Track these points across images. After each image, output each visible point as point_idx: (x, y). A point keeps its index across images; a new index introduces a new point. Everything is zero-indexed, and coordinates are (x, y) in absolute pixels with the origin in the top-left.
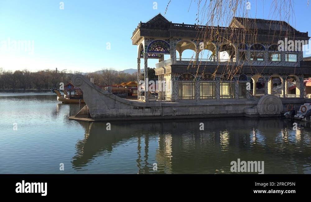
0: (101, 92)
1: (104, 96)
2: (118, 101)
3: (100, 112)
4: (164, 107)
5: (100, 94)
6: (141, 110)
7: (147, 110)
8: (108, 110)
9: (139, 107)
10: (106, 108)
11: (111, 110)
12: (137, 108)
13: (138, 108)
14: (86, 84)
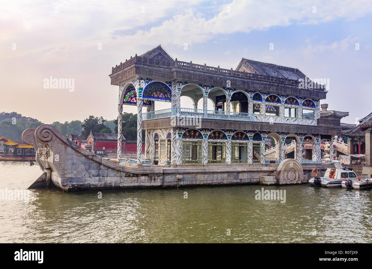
0: (80, 151)
1: (84, 158)
2: (104, 165)
3: (76, 182)
4: (165, 175)
5: (79, 155)
6: (135, 178)
7: (143, 178)
8: (89, 178)
9: (133, 174)
10: (86, 176)
11: (93, 178)
12: (129, 176)
13: (131, 175)
14: (58, 139)
